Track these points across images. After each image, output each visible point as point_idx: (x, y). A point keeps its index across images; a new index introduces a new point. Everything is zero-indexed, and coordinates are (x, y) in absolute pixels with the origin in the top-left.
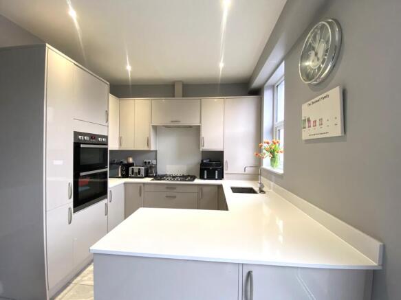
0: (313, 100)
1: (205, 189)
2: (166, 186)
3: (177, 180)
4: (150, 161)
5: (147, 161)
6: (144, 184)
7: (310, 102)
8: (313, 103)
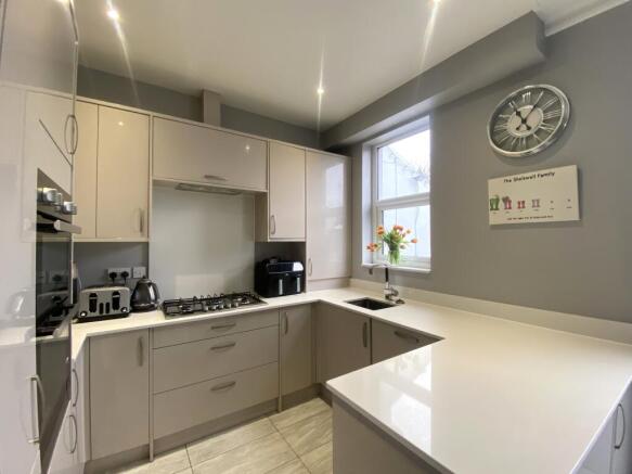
0: (519, 176)
1: (292, 316)
2: (210, 326)
3: (219, 309)
4: (128, 270)
5: (119, 270)
6: (151, 330)
7: (512, 178)
8: (516, 180)
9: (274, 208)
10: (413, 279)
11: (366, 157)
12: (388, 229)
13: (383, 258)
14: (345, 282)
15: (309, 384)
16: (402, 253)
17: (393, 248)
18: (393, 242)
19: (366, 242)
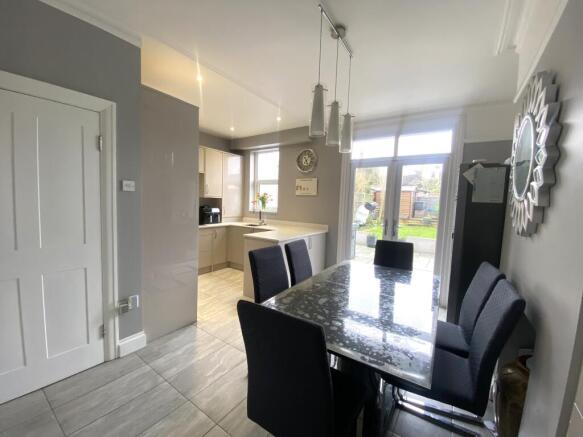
0: (304, 179)
7: (302, 180)
8: (304, 181)
9: (208, 181)
10: (271, 215)
11: (252, 158)
12: (261, 195)
13: (259, 207)
14: (240, 219)
15: (224, 261)
16: (267, 205)
17: (264, 203)
18: (263, 200)
19: (251, 199)
